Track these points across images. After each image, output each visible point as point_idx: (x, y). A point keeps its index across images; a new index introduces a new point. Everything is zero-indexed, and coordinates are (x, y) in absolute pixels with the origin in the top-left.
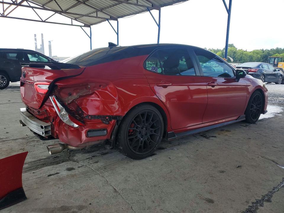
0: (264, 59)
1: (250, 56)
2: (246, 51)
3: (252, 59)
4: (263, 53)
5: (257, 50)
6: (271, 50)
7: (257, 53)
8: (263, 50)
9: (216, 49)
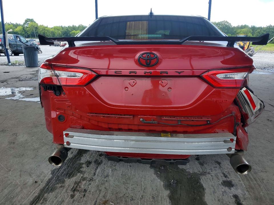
0: (65, 35)
1: (52, 32)
2: (47, 27)
3: (55, 35)
4: (63, 29)
5: (57, 27)
6: (68, 27)
7: (58, 30)
8: (62, 27)
9: (15, 23)
